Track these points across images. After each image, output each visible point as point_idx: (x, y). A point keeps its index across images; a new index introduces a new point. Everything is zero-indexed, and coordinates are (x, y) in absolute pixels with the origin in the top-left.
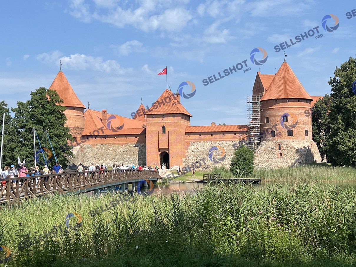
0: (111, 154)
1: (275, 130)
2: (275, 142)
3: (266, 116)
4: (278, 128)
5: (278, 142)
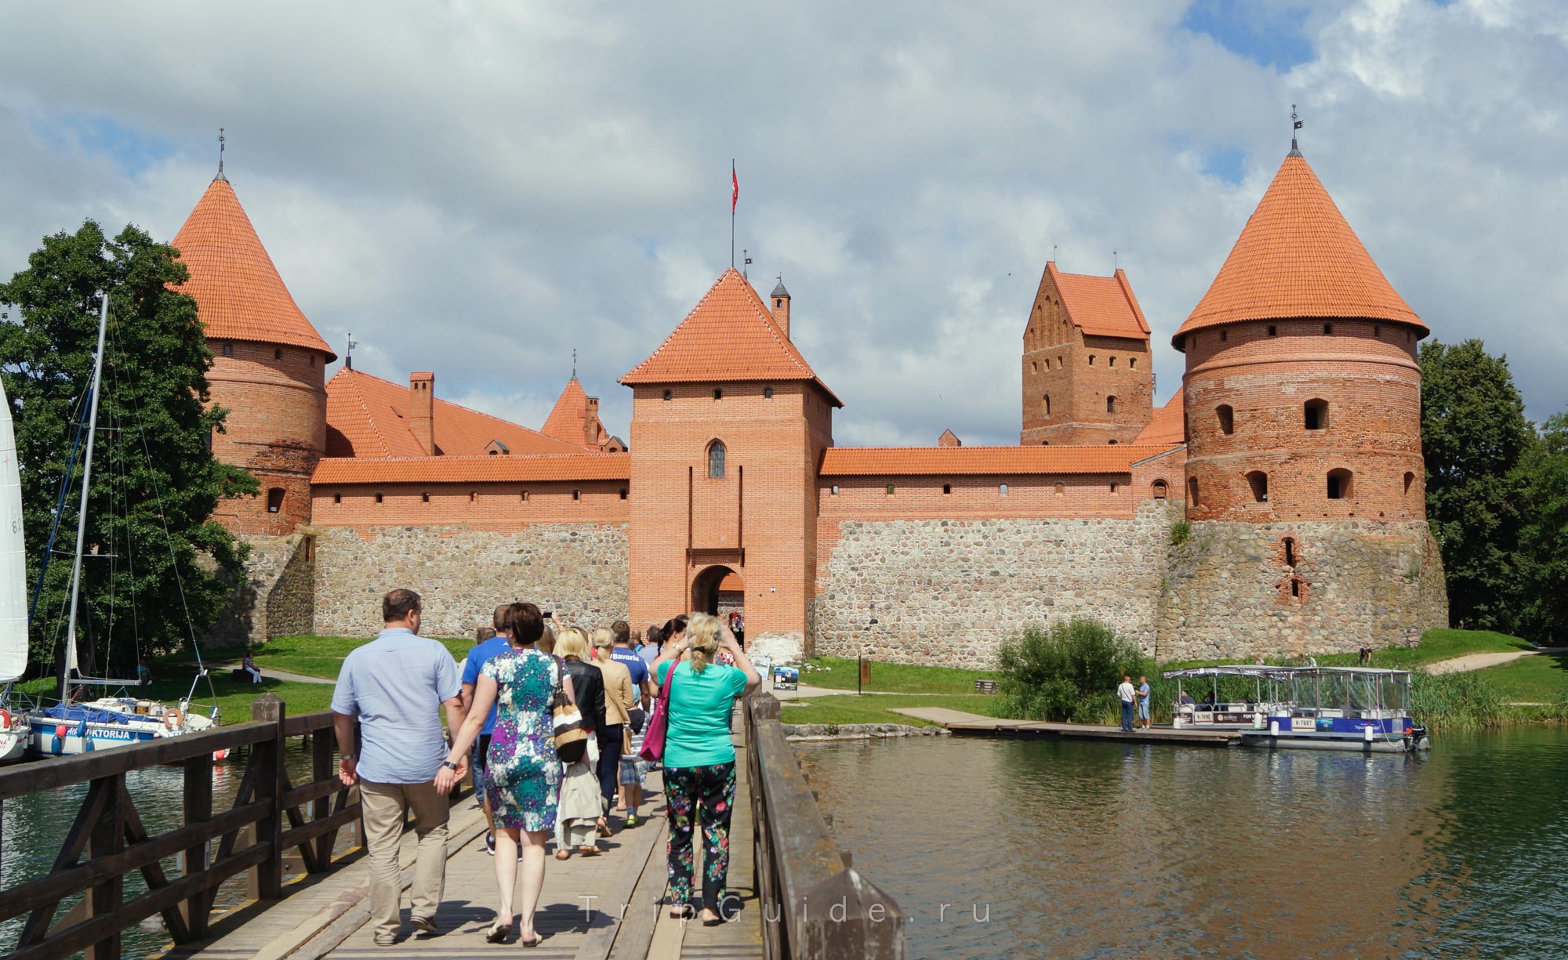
1: (1265, 469)
2: (1268, 529)
3: (1218, 403)
4: (1283, 458)
5: (1280, 529)
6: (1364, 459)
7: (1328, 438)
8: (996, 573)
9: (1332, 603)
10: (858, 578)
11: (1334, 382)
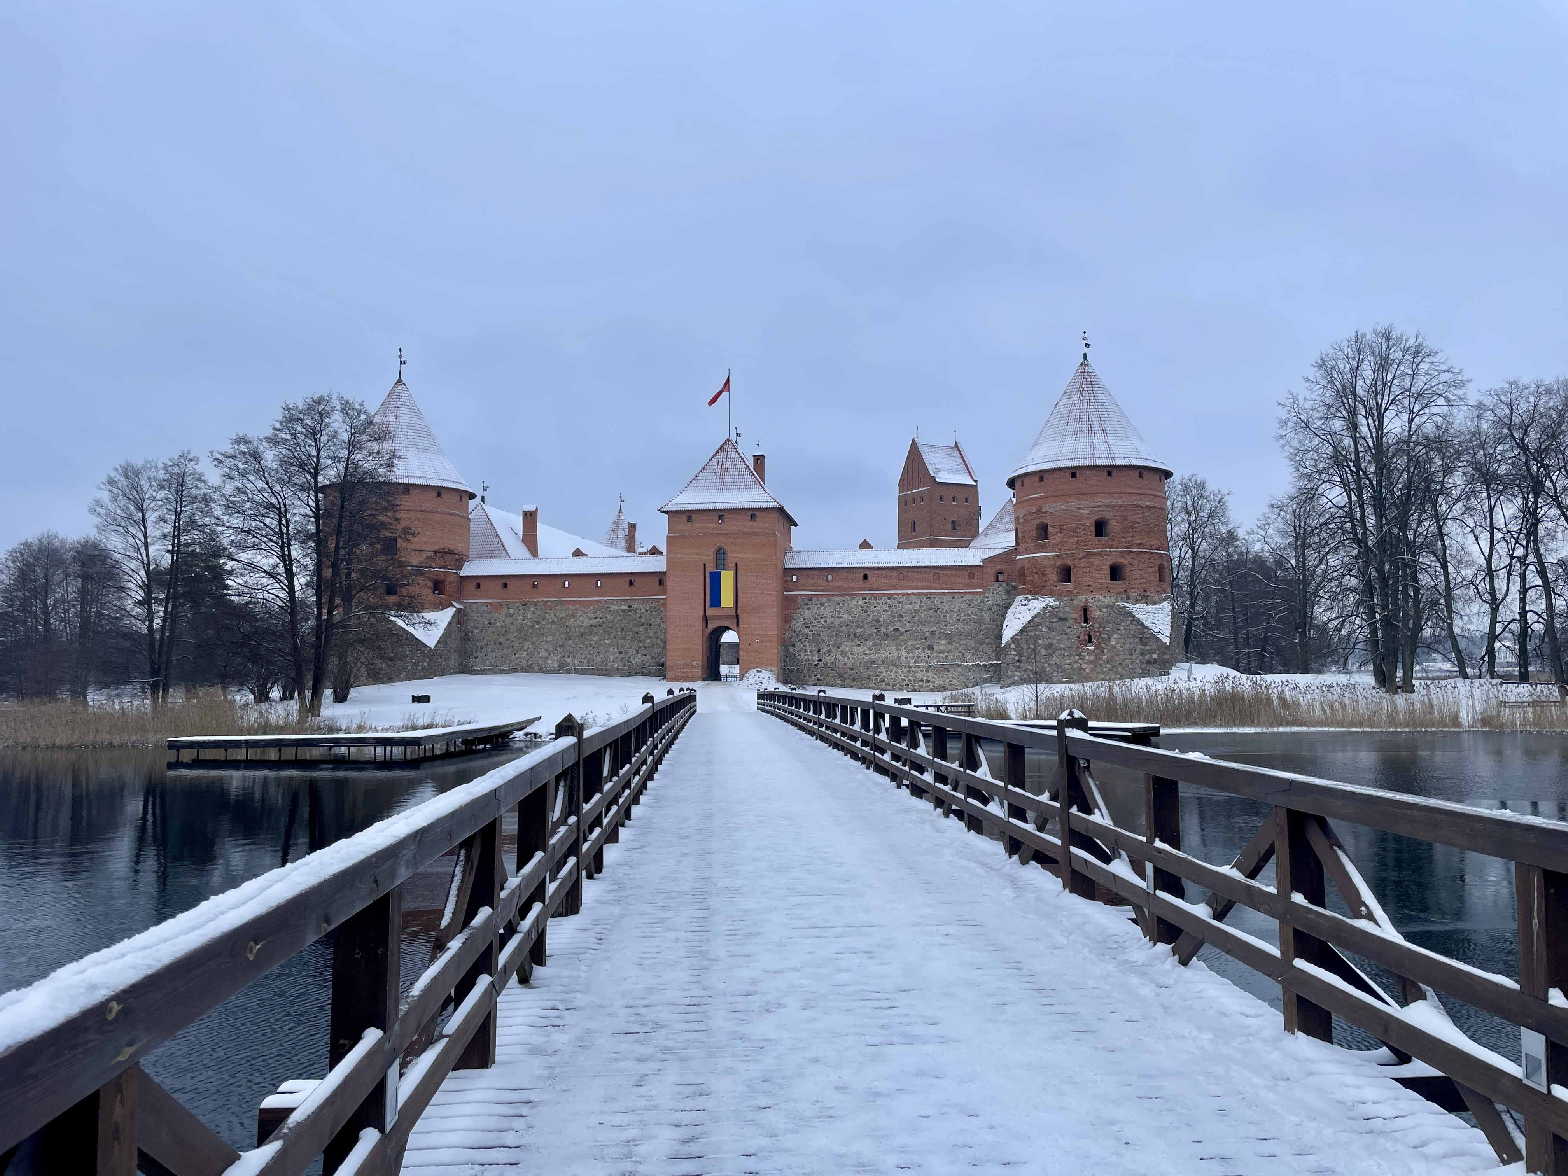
0: (554, 634)
1: (1070, 563)
2: (1072, 600)
3: (1039, 521)
4: (1081, 555)
5: (1081, 599)
6: (1133, 555)
7: (1110, 542)
8: (897, 629)
9: (1114, 647)
10: (810, 633)
11: (1113, 506)
